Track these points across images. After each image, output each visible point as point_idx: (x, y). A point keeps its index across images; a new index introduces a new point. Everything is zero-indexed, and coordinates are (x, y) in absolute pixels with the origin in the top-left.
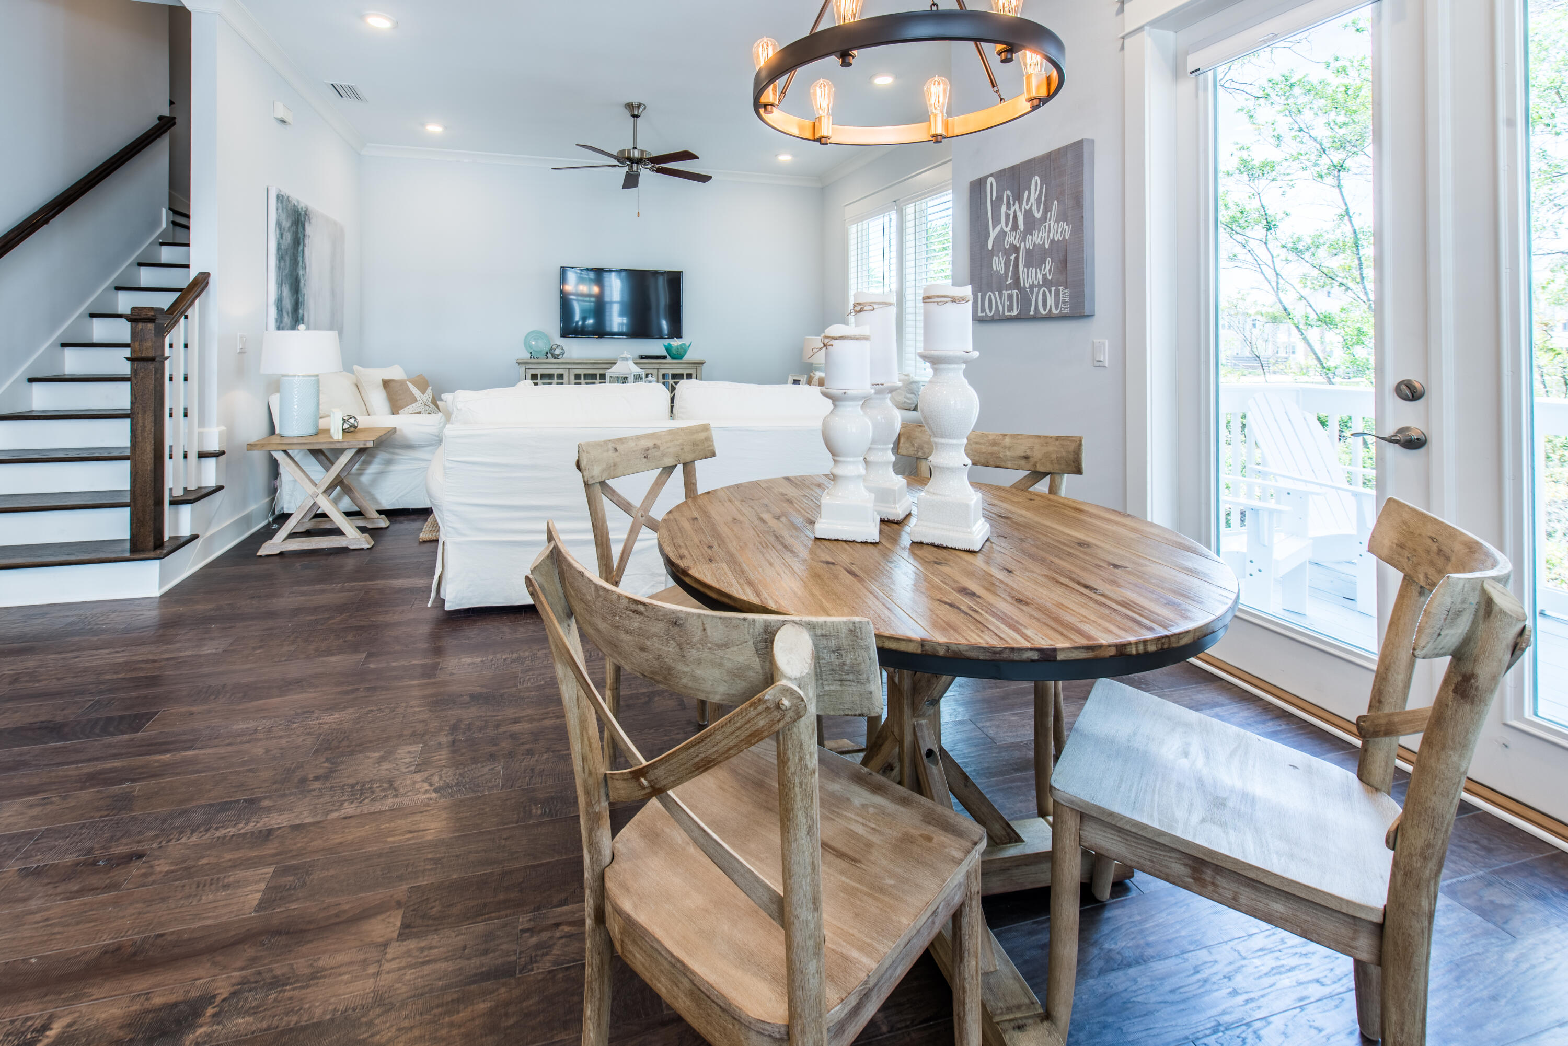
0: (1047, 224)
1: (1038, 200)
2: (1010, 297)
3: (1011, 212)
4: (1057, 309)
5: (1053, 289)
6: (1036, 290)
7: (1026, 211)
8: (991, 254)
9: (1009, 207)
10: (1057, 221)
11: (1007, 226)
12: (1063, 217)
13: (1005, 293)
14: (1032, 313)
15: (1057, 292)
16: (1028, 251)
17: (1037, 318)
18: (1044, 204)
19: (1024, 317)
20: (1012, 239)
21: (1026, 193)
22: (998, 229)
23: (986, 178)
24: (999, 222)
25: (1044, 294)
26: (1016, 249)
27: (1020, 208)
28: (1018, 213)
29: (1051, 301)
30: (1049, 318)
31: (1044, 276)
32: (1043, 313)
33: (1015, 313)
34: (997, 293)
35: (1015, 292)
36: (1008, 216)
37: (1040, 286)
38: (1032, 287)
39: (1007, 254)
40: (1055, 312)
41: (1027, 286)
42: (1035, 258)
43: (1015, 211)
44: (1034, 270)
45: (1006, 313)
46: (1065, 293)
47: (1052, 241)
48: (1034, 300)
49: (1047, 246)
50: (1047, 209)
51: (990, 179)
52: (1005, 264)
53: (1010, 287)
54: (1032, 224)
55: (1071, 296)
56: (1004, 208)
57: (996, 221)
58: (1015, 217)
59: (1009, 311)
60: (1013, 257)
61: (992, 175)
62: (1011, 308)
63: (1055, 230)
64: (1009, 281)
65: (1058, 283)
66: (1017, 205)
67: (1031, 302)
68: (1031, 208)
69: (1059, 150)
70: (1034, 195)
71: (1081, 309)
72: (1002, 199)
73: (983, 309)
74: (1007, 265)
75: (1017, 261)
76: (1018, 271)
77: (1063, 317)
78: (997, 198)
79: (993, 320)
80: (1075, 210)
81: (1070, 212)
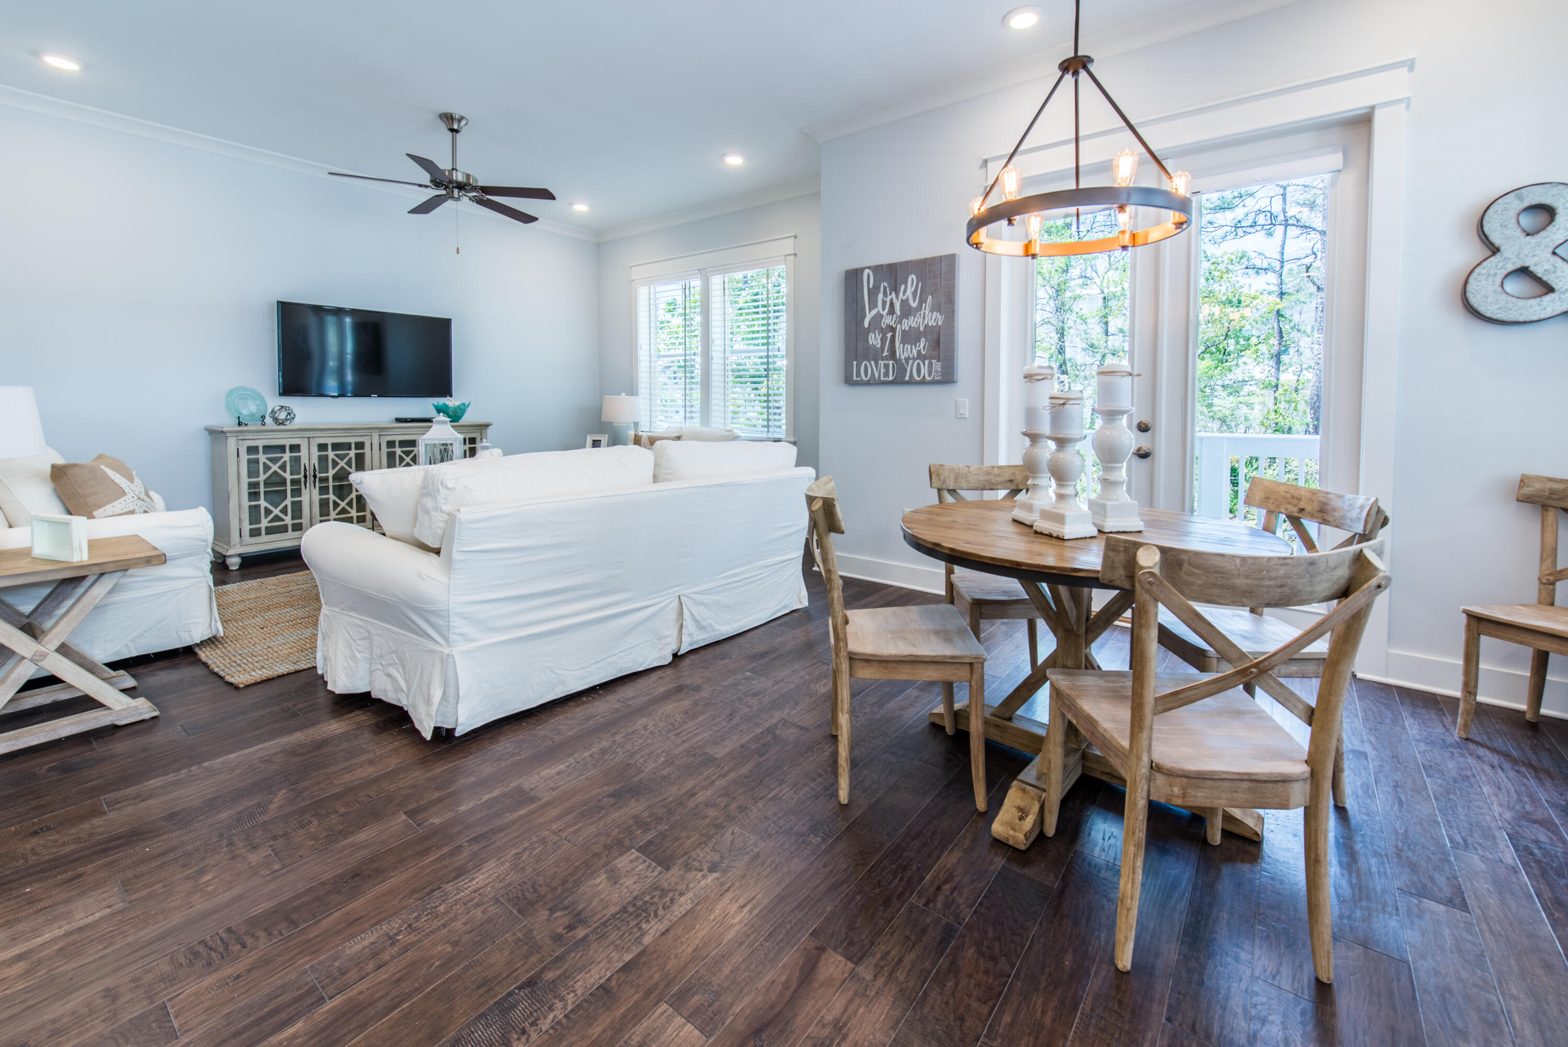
0: (922, 312)
1: (915, 294)
2: (886, 366)
3: (888, 300)
4: (930, 376)
5: (927, 362)
6: (911, 362)
7: (902, 301)
8: (868, 331)
9: (885, 295)
10: (932, 311)
11: (884, 310)
12: (936, 308)
13: (881, 363)
14: (907, 378)
15: (930, 365)
16: (904, 332)
17: (912, 382)
18: (920, 297)
19: (899, 381)
20: (888, 321)
21: (903, 287)
22: (874, 312)
23: (863, 269)
24: (876, 306)
25: (919, 365)
26: (893, 330)
27: (897, 297)
28: (895, 301)
29: (924, 370)
30: (923, 382)
31: (919, 352)
32: (917, 379)
33: (891, 378)
34: (873, 363)
35: (891, 362)
36: (884, 303)
37: (914, 359)
38: (907, 359)
39: (883, 332)
40: (928, 378)
41: (903, 358)
42: (910, 337)
43: (892, 300)
44: (909, 347)
45: (882, 378)
46: (937, 366)
47: (926, 326)
48: (909, 369)
49: (922, 329)
50: (922, 301)
51: (866, 271)
52: (882, 339)
53: (886, 358)
54: (907, 311)
55: (942, 368)
56: (881, 296)
57: (873, 305)
58: (892, 304)
59: (885, 377)
60: (889, 335)
61: (869, 268)
62: (886, 374)
63: (930, 318)
64: (885, 354)
65: (931, 358)
66: (894, 295)
67: (906, 370)
68: (907, 299)
69: (934, 258)
70: (911, 286)
71: (948, 378)
72: (879, 288)
73: (858, 375)
74: (883, 341)
75: (893, 338)
76: (894, 347)
77: (934, 383)
78: (874, 286)
79: (868, 383)
80: (947, 305)
81: (943, 306)
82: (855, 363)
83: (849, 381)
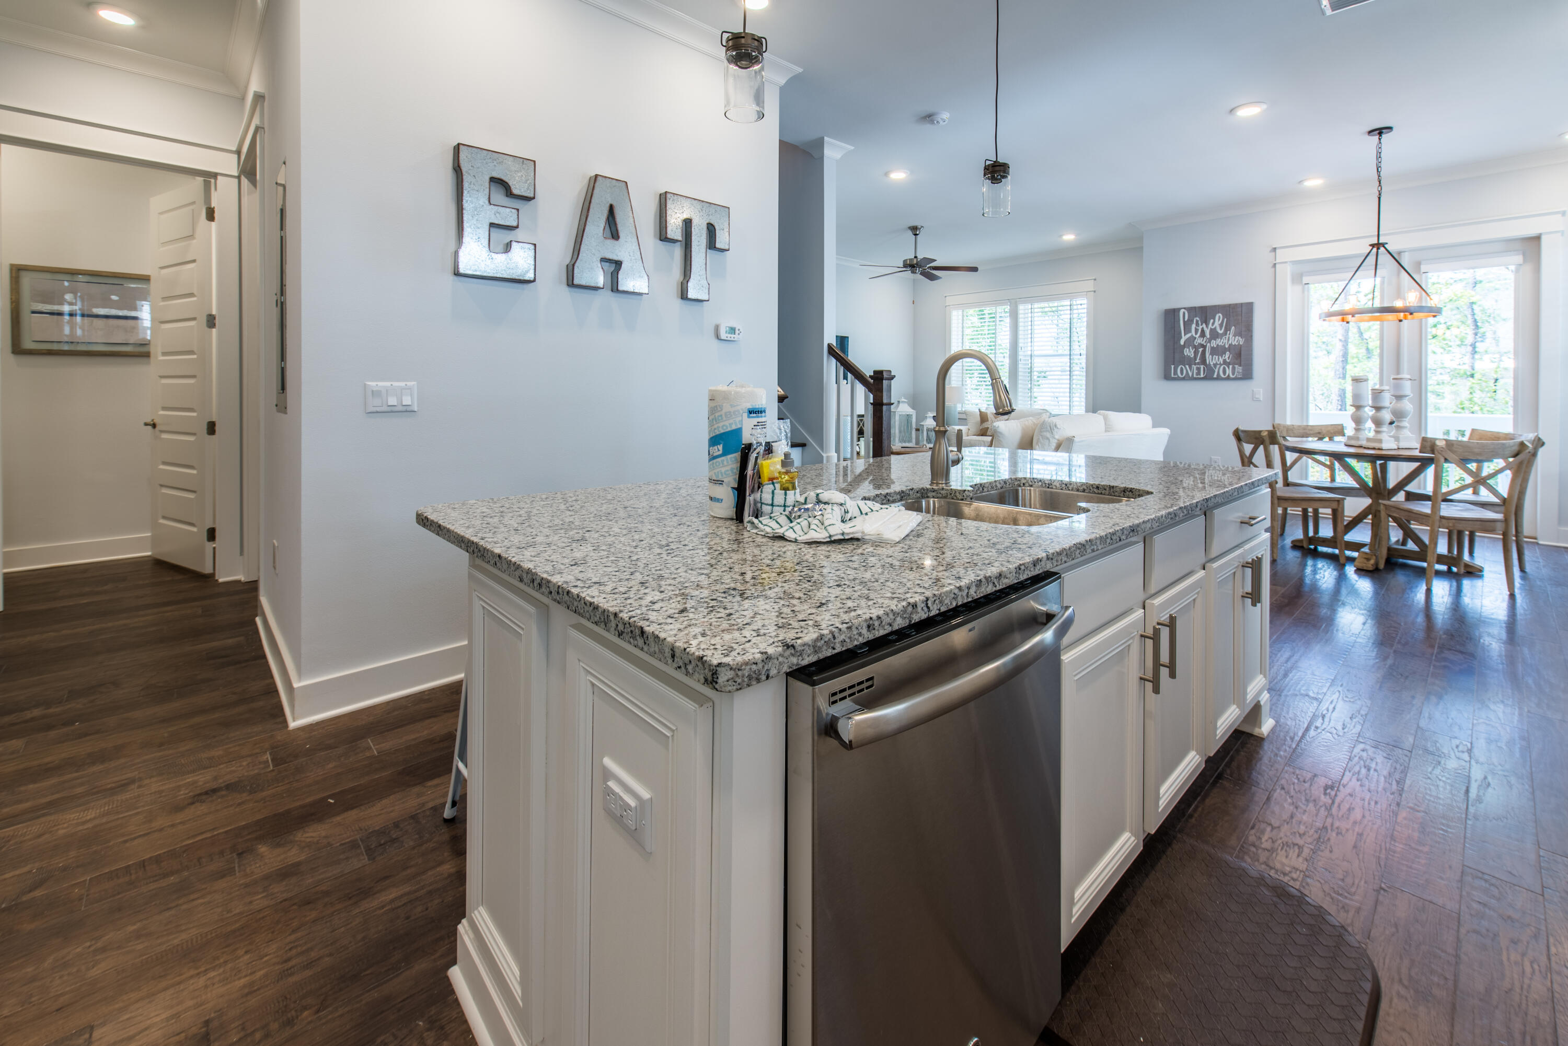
0: (1227, 336)
1: (1221, 325)
2: (1198, 369)
3: (1200, 328)
4: (1233, 374)
5: (1231, 366)
6: (1218, 366)
7: (1211, 329)
8: (1184, 346)
9: (1197, 324)
10: (1235, 336)
11: (1196, 334)
12: (1238, 334)
13: (1194, 367)
14: (1215, 376)
15: (1234, 369)
16: (1212, 348)
17: (1218, 378)
18: (1225, 327)
19: (1209, 377)
20: (1199, 341)
21: (1212, 321)
22: (1188, 335)
23: (1179, 310)
24: (1190, 331)
25: (1224, 368)
26: (1204, 347)
27: (1207, 327)
28: (1205, 329)
29: (1229, 371)
30: (1228, 378)
31: (1224, 361)
32: (1223, 376)
33: (1202, 376)
34: (1187, 366)
35: (1202, 367)
36: (1196, 331)
37: (1221, 365)
38: (1215, 365)
39: (1196, 348)
40: (1231, 376)
41: (1212, 364)
42: (1216, 351)
43: (1203, 328)
44: (1217, 357)
45: (1195, 376)
46: (1239, 369)
47: (1230, 345)
48: (1216, 370)
49: (1227, 346)
50: (1227, 329)
51: (1182, 311)
52: (1195, 352)
53: (1198, 364)
54: (1214, 335)
55: (1243, 370)
56: (1194, 326)
57: (1187, 330)
58: (1203, 331)
59: (1197, 375)
60: (1201, 350)
61: (1185, 308)
62: (1199, 373)
63: (1233, 339)
64: (1198, 361)
65: (1234, 364)
66: (1204, 325)
67: (1214, 372)
68: (1215, 328)
69: (1236, 304)
70: (1217, 322)
71: (1247, 375)
72: (1192, 321)
73: (1175, 373)
74: (1196, 353)
75: (1204, 353)
76: (1205, 357)
77: (1236, 379)
78: (1188, 320)
79: (1183, 379)
80: (1246, 330)
81: (1243, 333)
82: (1173, 366)
83: (1167, 377)
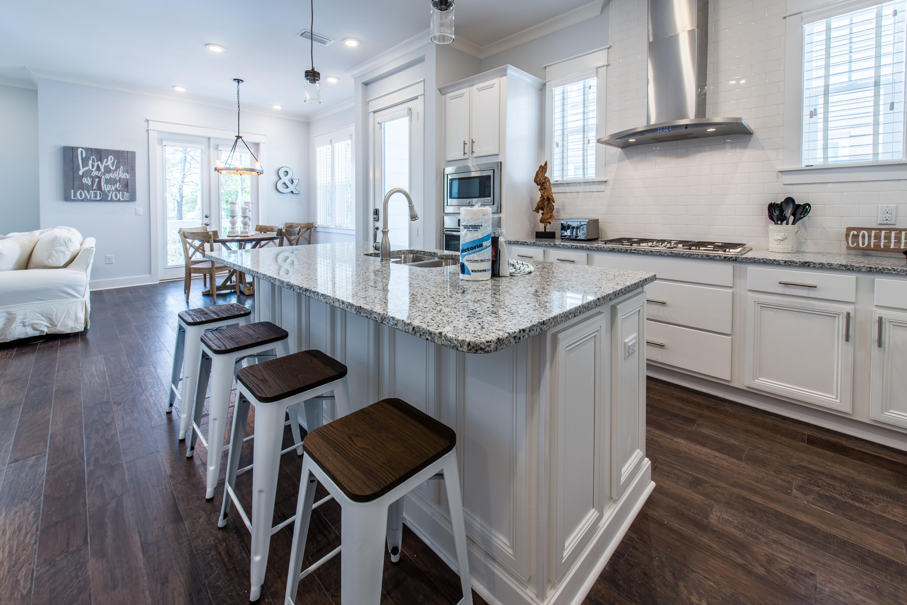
0: (118, 172)
1: (113, 164)
2: (96, 194)
3: (96, 164)
4: (123, 198)
5: (121, 193)
6: (111, 192)
7: (105, 166)
8: (83, 176)
9: (93, 162)
10: (123, 172)
11: (92, 168)
12: (125, 171)
13: (92, 192)
14: (109, 199)
15: (123, 194)
16: (106, 179)
17: (112, 200)
18: (116, 166)
19: (104, 200)
20: (95, 173)
21: (105, 160)
22: (86, 168)
23: (78, 148)
24: (87, 166)
25: (116, 194)
26: (100, 178)
27: (102, 163)
28: (100, 165)
29: (119, 196)
30: (119, 200)
31: (116, 189)
32: (115, 199)
33: (98, 198)
34: (86, 191)
35: (98, 192)
36: (93, 165)
37: (113, 191)
38: (109, 191)
39: (93, 179)
40: (121, 199)
41: (106, 190)
42: (111, 182)
43: (98, 164)
44: (110, 186)
45: (92, 198)
46: (126, 195)
47: (120, 178)
48: (110, 195)
49: (117, 179)
50: (117, 167)
51: (80, 149)
52: (92, 181)
53: (95, 190)
54: (108, 170)
55: (130, 196)
56: (90, 162)
57: (85, 164)
58: (98, 166)
59: (94, 198)
60: (97, 180)
61: (82, 148)
62: (96, 196)
63: (121, 174)
64: (95, 188)
65: (123, 191)
66: (99, 162)
67: (108, 196)
68: (108, 165)
69: (124, 151)
70: (110, 161)
71: (133, 199)
72: (89, 158)
73: (75, 195)
74: (93, 182)
75: (99, 182)
76: (101, 185)
77: (125, 201)
78: (85, 157)
79: (83, 200)
80: (131, 170)
81: (129, 171)
82: (72, 191)
83: (67, 199)
